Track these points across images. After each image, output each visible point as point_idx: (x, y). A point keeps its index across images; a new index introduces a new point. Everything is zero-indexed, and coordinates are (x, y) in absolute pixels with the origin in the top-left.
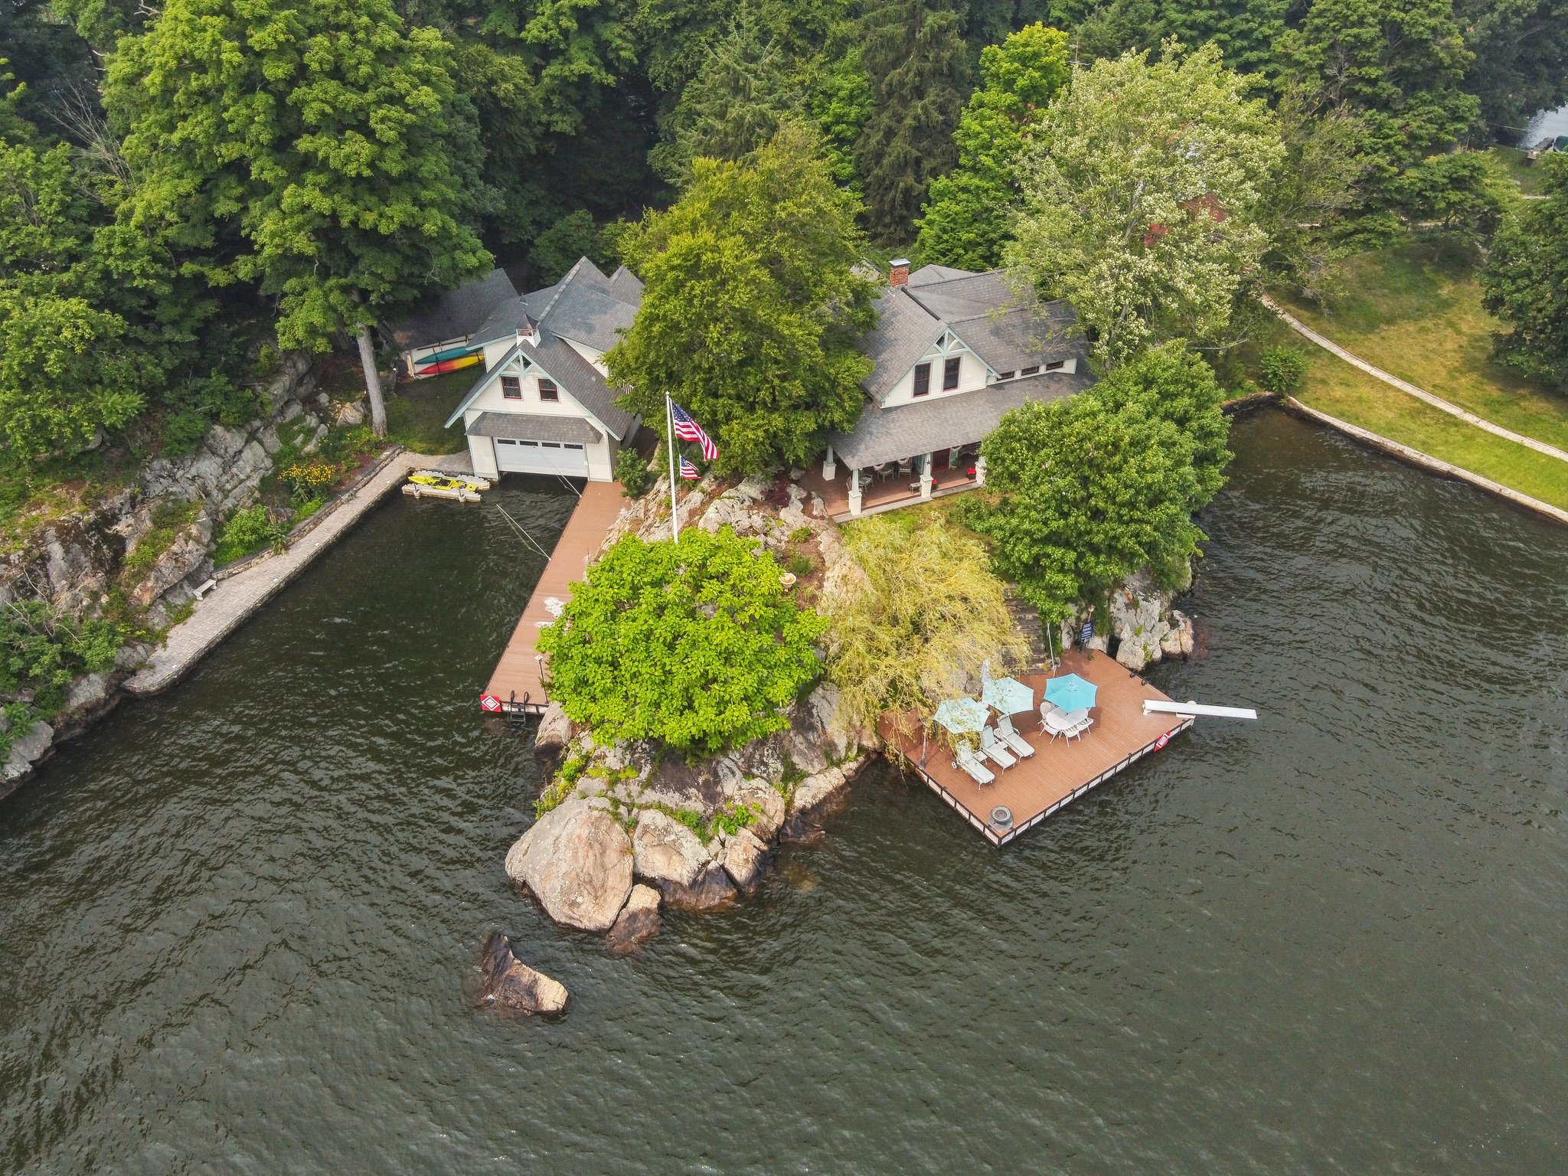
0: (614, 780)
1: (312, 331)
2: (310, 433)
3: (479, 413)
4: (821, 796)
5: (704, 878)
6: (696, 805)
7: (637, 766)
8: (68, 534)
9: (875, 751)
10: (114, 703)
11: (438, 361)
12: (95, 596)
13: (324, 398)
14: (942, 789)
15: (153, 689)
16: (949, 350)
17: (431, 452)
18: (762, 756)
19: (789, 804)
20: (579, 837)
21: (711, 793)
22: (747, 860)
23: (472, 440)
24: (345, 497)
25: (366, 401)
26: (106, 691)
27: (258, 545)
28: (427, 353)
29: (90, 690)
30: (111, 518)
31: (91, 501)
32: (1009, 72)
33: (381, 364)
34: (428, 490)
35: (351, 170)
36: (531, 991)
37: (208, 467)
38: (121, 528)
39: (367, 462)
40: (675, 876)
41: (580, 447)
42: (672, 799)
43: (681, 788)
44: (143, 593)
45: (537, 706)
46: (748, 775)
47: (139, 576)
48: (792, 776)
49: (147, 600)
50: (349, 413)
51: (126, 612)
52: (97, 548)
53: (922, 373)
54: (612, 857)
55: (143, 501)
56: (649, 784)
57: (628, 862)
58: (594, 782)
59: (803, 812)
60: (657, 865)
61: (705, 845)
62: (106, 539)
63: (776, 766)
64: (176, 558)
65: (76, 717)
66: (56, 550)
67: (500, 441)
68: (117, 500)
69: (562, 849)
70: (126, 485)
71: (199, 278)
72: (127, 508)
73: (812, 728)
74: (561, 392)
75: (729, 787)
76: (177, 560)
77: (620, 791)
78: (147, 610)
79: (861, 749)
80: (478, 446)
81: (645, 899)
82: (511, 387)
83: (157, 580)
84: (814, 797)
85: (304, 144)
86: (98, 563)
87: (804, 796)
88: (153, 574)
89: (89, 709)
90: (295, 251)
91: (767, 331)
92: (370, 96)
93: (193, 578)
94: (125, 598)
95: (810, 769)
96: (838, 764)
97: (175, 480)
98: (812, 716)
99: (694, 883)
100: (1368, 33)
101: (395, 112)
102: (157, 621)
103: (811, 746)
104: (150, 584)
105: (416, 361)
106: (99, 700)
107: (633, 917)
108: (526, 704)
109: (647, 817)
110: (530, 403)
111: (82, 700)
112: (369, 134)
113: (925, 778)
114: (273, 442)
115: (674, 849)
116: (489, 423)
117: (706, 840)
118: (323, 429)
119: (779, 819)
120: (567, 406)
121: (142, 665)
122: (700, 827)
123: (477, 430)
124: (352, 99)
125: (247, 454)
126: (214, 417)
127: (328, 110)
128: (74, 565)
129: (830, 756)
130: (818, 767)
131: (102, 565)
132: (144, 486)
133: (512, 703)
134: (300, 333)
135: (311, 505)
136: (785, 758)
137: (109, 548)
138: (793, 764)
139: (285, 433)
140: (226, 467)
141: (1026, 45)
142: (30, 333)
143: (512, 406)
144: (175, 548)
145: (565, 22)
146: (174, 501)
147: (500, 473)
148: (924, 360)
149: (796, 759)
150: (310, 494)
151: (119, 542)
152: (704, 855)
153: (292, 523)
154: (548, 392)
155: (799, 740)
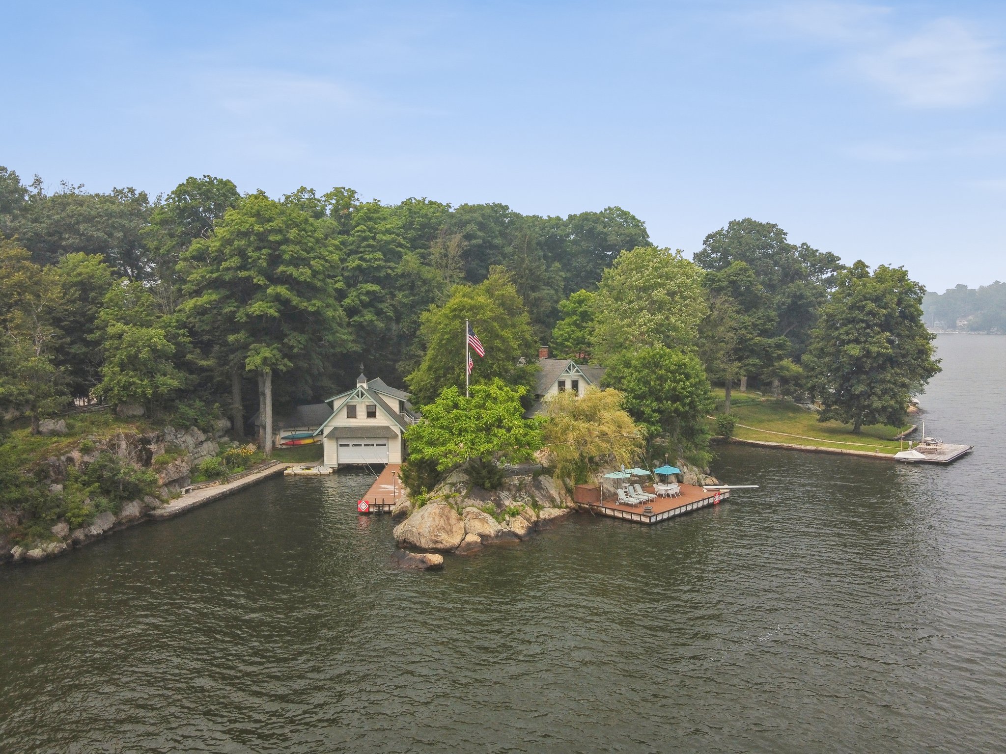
0: (447, 497)
3: (332, 428)
4: (553, 517)
5: (500, 535)
6: (492, 507)
7: (458, 492)
8: (129, 439)
9: (575, 507)
10: (142, 520)
11: (293, 438)
14: (614, 510)
15: (166, 514)
16: (572, 376)
17: (298, 463)
18: (520, 495)
19: (538, 516)
20: (435, 513)
21: (498, 503)
22: (523, 527)
23: (326, 442)
24: (255, 471)
26: (140, 513)
27: (212, 475)
28: (288, 434)
29: (132, 509)
31: (142, 430)
32: (572, 308)
34: (299, 472)
36: (425, 560)
37: (190, 440)
38: (152, 448)
39: (265, 464)
40: (487, 532)
42: (479, 504)
43: (483, 500)
44: (159, 479)
45: (389, 505)
46: (515, 500)
47: (159, 471)
48: (536, 505)
49: (160, 481)
50: (251, 448)
51: (152, 484)
52: (141, 451)
53: (562, 384)
54: (452, 523)
55: (162, 441)
56: (465, 497)
57: (461, 525)
59: (545, 520)
60: (477, 527)
61: (499, 523)
62: (145, 449)
63: (527, 499)
64: (177, 467)
65: (124, 521)
66: (123, 445)
67: (341, 445)
69: (426, 518)
70: (156, 430)
72: (155, 440)
73: (542, 488)
74: (379, 412)
75: (507, 503)
76: (177, 469)
77: (451, 501)
78: (160, 487)
79: (567, 506)
80: (329, 447)
81: (473, 538)
82: (352, 412)
83: (166, 474)
84: (549, 516)
86: (140, 458)
87: (544, 514)
88: (165, 471)
89: (131, 519)
93: (181, 481)
94: (150, 477)
95: (545, 505)
96: (559, 507)
97: (176, 438)
98: (541, 484)
99: (497, 536)
100: (724, 284)
102: (164, 492)
103: (543, 496)
104: (163, 476)
105: (282, 437)
106: (136, 516)
107: (468, 544)
108: (384, 505)
109: (467, 510)
110: (361, 420)
111: (128, 513)
113: (603, 510)
115: (484, 521)
116: (339, 435)
117: (500, 521)
119: (535, 519)
120: (381, 420)
121: (158, 507)
122: (495, 515)
123: (331, 438)
125: (205, 445)
128: (130, 455)
129: (553, 502)
130: (548, 505)
131: (141, 460)
132: (163, 435)
133: (375, 505)
135: (239, 470)
136: (533, 497)
137: (146, 453)
138: (537, 501)
140: (198, 443)
141: (580, 296)
143: (353, 423)
144: (177, 462)
146: (175, 446)
147: (339, 465)
148: (562, 379)
149: (537, 499)
151: (150, 453)
152: (499, 527)
154: (371, 414)
155: (537, 492)
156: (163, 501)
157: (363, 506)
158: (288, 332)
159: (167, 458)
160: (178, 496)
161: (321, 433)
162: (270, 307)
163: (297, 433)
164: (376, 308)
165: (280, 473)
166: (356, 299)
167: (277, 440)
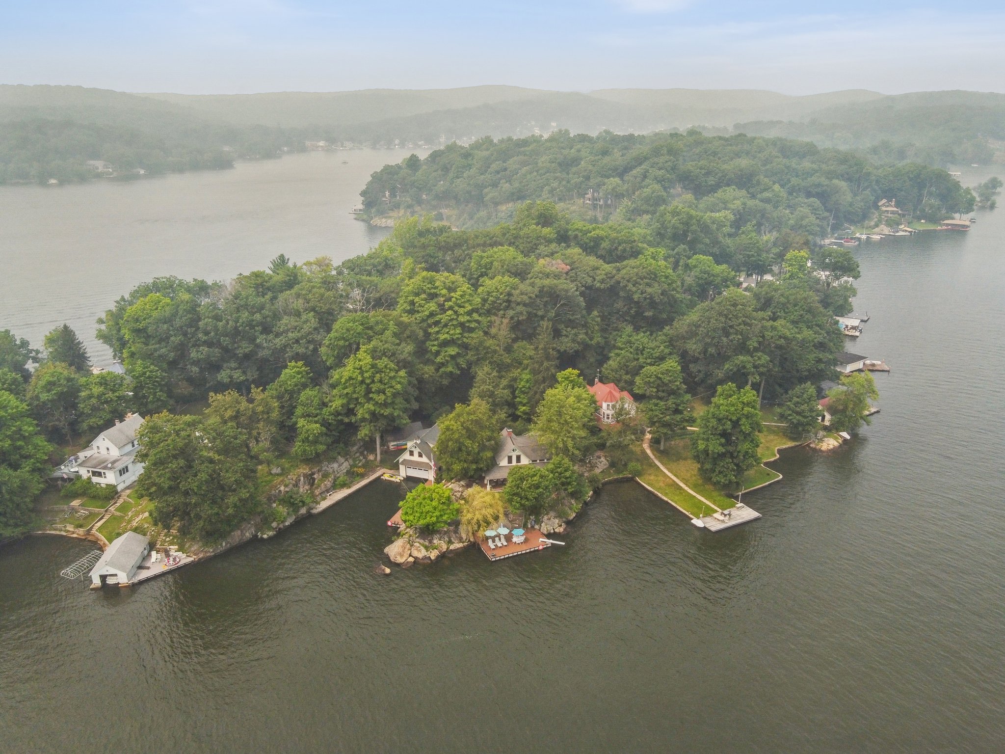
0: (410, 536)
1: (366, 435)
2: (360, 461)
3: (403, 459)
4: (456, 548)
5: (425, 558)
6: (427, 543)
7: (416, 534)
8: (305, 476)
9: (472, 541)
10: (308, 515)
11: (397, 445)
12: (307, 491)
13: (366, 452)
14: (483, 548)
15: (316, 513)
16: (518, 453)
17: (391, 469)
18: (444, 536)
19: (448, 548)
20: (400, 545)
21: (431, 542)
22: (435, 556)
23: (401, 466)
24: (366, 477)
25: (376, 455)
26: (307, 512)
27: (344, 485)
28: (395, 443)
29: (303, 511)
30: (313, 474)
31: (310, 469)
33: (382, 445)
34: (387, 478)
35: (380, 402)
36: (384, 570)
37: (335, 465)
38: (315, 476)
39: (373, 470)
40: (419, 557)
41: (427, 471)
42: (422, 541)
43: (424, 539)
44: (317, 492)
45: (399, 525)
46: (440, 540)
47: (317, 488)
48: (450, 542)
49: (317, 493)
50: (371, 457)
51: (313, 496)
52: (310, 480)
53: (510, 458)
54: (406, 550)
55: (320, 471)
56: (417, 537)
57: (409, 552)
58: (407, 536)
59: (451, 550)
60: (416, 553)
62: (312, 478)
63: (447, 539)
64: (325, 485)
66: (302, 478)
67: (407, 467)
68: (316, 470)
69: (396, 547)
70: (318, 467)
71: (342, 420)
72: (317, 472)
73: (457, 533)
74: (423, 456)
75: (435, 541)
77: (411, 538)
79: (469, 541)
80: (402, 468)
81: (411, 559)
82: (412, 453)
83: (320, 490)
85: (371, 395)
86: (309, 483)
87: (452, 547)
88: (320, 488)
89: (302, 515)
90: (365, 417)
91: (463, 444)
92: (387, 386)
93: (328, 491)
94: (313, 492)
95: (455, 542)
96: (463, 542)
97: (328, 467)
98: (458, 531)
99: (422, 559)
101: (391, 390)
102: (318, 499)
103: (456, 537)
105: (392, 445)
106: (305, 513)
107: (408, 562)
108: (397, 524)
109: (415, 544)
110: (416, 458)
112: (385, 394)
113: (480, 547)
114: (351, 461)
115: (420, 551)
116: (405, 462)
117: (427, 551)
118: (364, 460)
119: (445, 550)
120: (424, 459)
121: (314, 508)
122: (427, 548)
123: (403, 463)
124: (382, 387)
125: (344, 464)
126: (339, 454)
127: (377, 389)
128: (305, 482)
129: (461, 540)
130: (457, 542)
132: (322, 467)
133: (394, 524)
134: (363, 435)
135: (357, 478)
136: (449, 538)
137: (312, 480)
138: (451, 540)
139: (354, 460)
140: (339, 466)
142: (307, 431)
143: (412, 458)
144: (325, 483)
145: (446, 358)
146: (327, 472)
147: (406, 476)
148: (511, 455)
150: (358, 475)
151: (314, 479)
152: (426, 554)
153: (352, 482)
154: (420, 455)
155: (454, 535)
156: (318, 503)
157: (389, 523)
158: (379, 421)
159: (321, 481)
160: (324, 499)
161: (398, 461)
163: (400, 442)
165: (379, 478)
167: (388, 447)
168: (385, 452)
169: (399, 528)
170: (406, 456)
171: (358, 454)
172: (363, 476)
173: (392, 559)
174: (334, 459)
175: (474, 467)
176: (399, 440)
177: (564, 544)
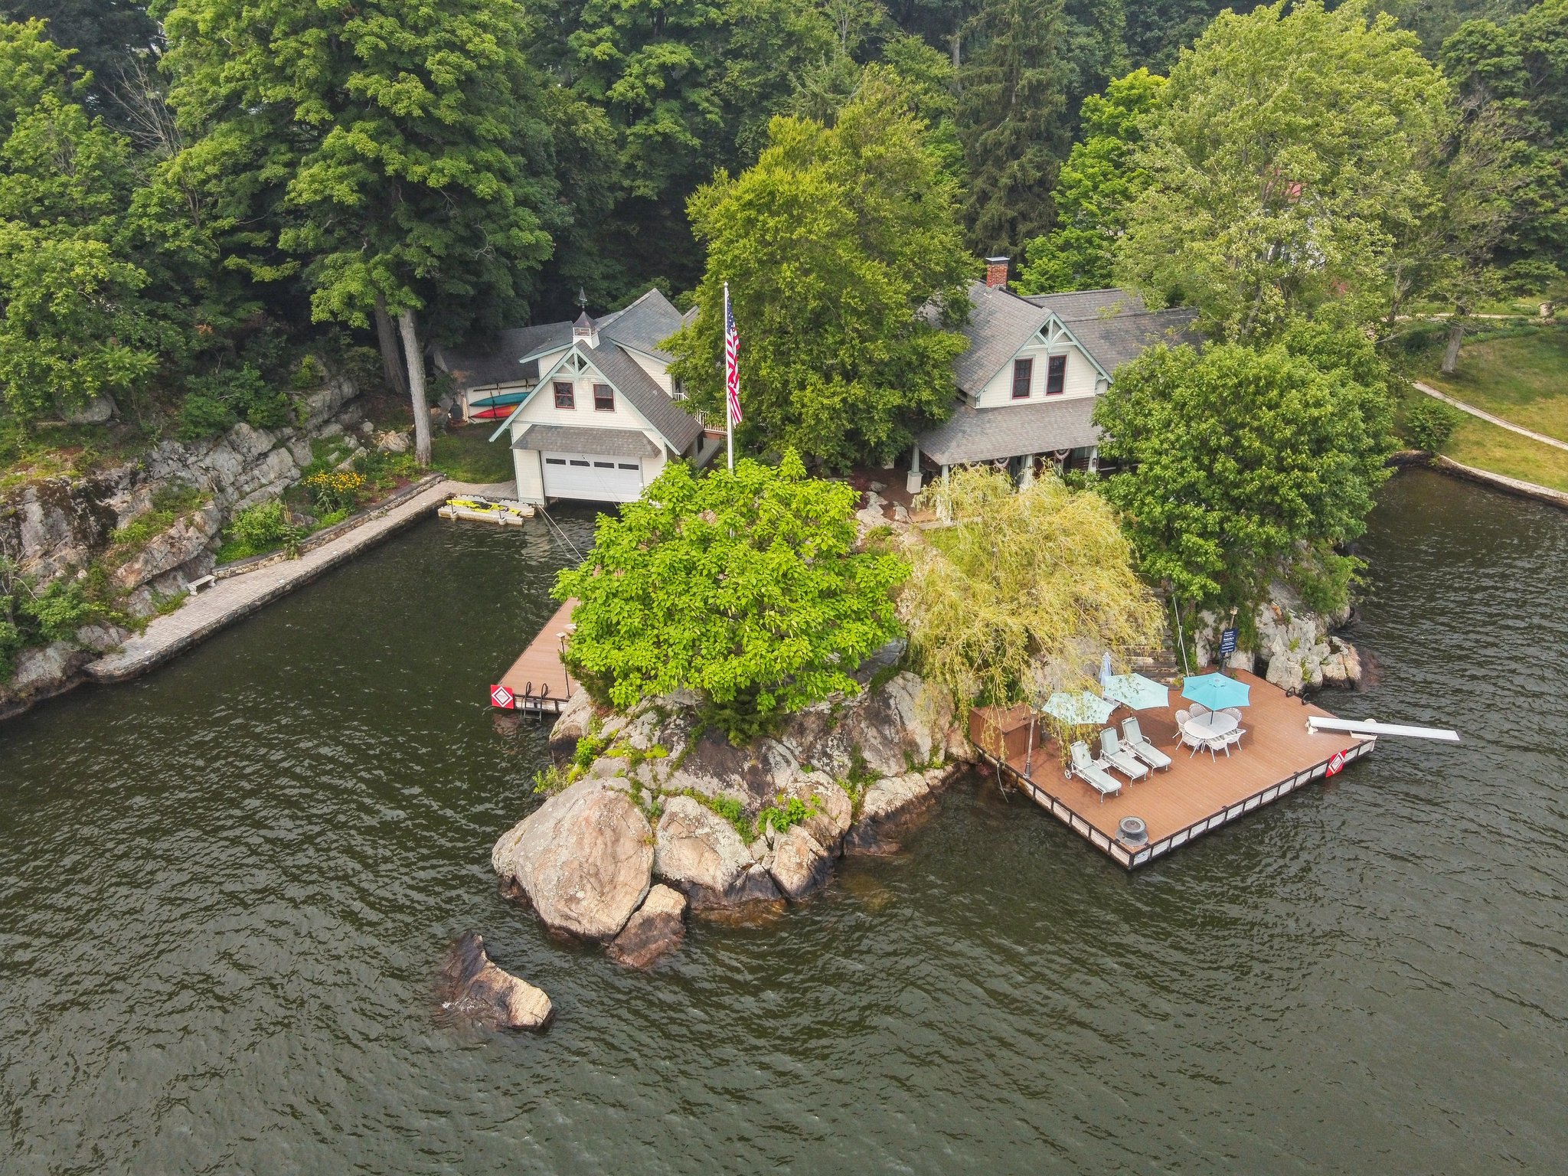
0: (637, 759)
1: (350, 301)
2: (347, 452)
3: (528, 426)
4: (898, 804)
5: (743, 881)
6: (739, 794)
7: (666, 743)
8: (50, 496)
9: (966, 762)
10: (70, 686)
11: (494, 405)
12: (72, 569)
13: (368, 427)
14: (1053, 800)
15: (118, 673)
16: (1054, 344)
17: (475, 481)
18: (825, 746)
19: (857, 808)
20: (587, 820)
21: (758, 784)
22: (800, 865)
23: (518, 455)
24: (374, 514)
25: (413, 435)
26: (64, 671)
27: (267, 544)
28: (484, 395)
29: (45, 667)
30: (108, 491)
31: (86, 468)
32: (1112, 116)
33: (432, 401)
34: (466, 513)
35: (400, 110)
36: (503, 1001)
37: (226, 462)
38: (116, 502)
39: (404, 484)
40: (706, 879)
41: (635, 467)
42: (708, 785)
43: (721, 773)
44: (128, 575)
45: (556, 701)
46: (806, 766)
47: (127, 557)
48: (861, 775)
49: (131, 582)
50: (393, 441)
51: (103, 587)
52: (83, 518)
53: (1023, 368)
54: (627, 847)
55: (145, 480)
56: (681, 765)
57: (647, 854)
58: (615, 761)
59: (874, 819)
60: (684, 862)
61: (748, 845)
62: (95, 510)
63: (842, 759)
64: (172, 542)
65: (23, 695)
66: (34, 511)
67: (549, 461)
68: (115, 473)
69: (565, 834)
70: (127, 458)
71: (245, 275)
72: (125, 482)
73: (888, 721)
74: (619, 399)
75: (782, 777)
76: (172, 545)
77: (644, 773)
78: (129, 594)
79: (949, 757)
80: (525, 463)
81: (665, 902)
82: (564, 395)
83: (146, 562)
84: (889, 802)
85: (355, 81)
86: (81, 534)
87: (876, 802)
88: (143, 556)
89: (39, 688)
90: (335, 200)
92: (429, 39)
93: (188, 569)
94: (106, 576)
95: (885, 770)
96: (921, 769)
97: (186, 466)
98: (889, 706)
99: (730, 889)
100: (1508, 62)
101: (454, 58)
102: (139, 606)
103: (887, 742)
104: (137, 566)
105: (472, 402)
106: (53, 680)
107: (648, 923)
108: (544, 698)
109: (674, 805)
110: (584, 414)
111: (33, 677)
112: (424, 76)
113: (1030, 788)
114: (304, 453)
115: (708, 844)
116: (541, 438)
117: (749, 838)
118: (361, 452)
119: (844, 823)
120: (623, 417)
121: (112, 649)
122: (743, 821)
123: (523, 444)
124: (408, 39)
125: (273, 459)
126: (242, 413)
127: (382, 45)
128: (54, 532)
129: (910, 757)
130: (894, 768)
131: (85, 537)
132: (149, 465)
133: (527, 697)
134: (335, 303)
135: (334, 516)
136: (854, 752)
137: (97, 521)
138: (864, 761)
139: (319, 448)
140: (247, 466)
141: (1132, 87)
142: (41, 270)
143: (564, 418)
144: (172, 532)
145: (651, 80)
146: (180, 487)
147: (547, 499)
148: (1023, 355)
149: (867, 755)
150: (336, 504)
151: (110, 518)
152: (745, 857)
153: (310, 530)
154: (604, 402)
155: (872, 732)
156: (133, 626)
157: (501, 698)
158: (406, 225)
159: (150, 524)
160: (175, 605)
161: (507, 434)
162: (341, 179)
163: (504, 392)
164: (685, 100)
165: (429, 516)
166: (638, 83)
167: (457, 411)
168: (447, 427)
169: (557, 714)
170: (542, 410)
171: (334, 429)
172: (356, 505)
173: (549, 909)
174: (220, 434)
175: (894, 398)
176: (498, 381)
177: (1451, 735)
